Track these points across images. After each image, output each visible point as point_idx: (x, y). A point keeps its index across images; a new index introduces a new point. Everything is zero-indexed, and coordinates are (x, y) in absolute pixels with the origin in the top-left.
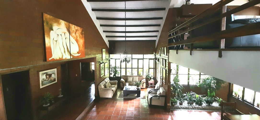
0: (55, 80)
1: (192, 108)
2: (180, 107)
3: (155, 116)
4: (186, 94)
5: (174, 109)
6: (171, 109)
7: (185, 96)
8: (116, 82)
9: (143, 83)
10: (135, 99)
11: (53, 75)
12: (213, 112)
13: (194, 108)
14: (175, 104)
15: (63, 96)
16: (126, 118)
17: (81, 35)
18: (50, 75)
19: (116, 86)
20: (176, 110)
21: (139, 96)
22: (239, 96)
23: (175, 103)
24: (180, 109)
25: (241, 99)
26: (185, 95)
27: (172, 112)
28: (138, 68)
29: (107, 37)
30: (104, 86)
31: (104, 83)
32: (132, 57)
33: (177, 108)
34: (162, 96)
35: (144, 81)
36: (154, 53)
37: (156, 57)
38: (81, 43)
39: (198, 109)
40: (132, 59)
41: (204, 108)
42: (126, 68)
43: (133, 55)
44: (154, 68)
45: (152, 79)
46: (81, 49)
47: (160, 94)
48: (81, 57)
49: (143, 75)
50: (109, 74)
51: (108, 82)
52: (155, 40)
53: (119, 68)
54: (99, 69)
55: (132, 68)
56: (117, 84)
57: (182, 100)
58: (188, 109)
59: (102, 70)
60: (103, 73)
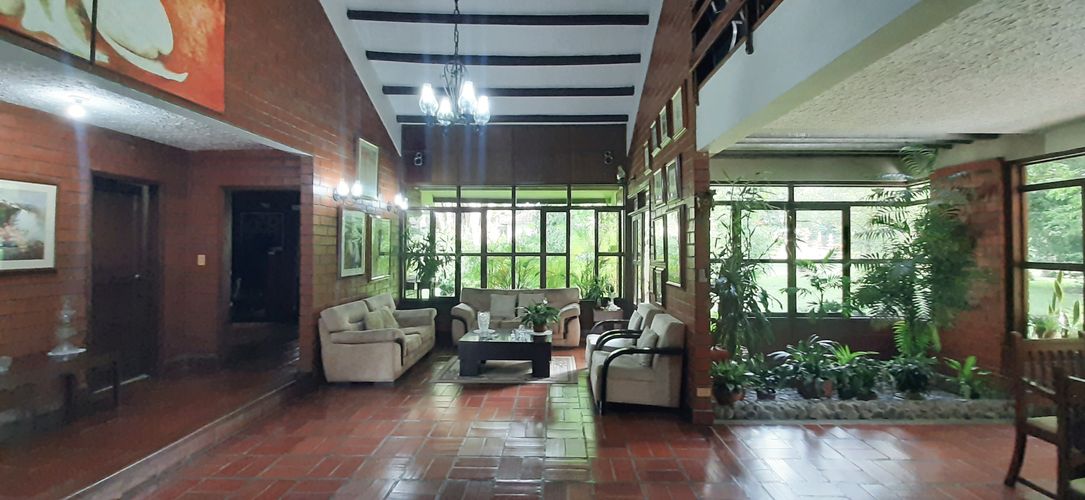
0: (36, 252)
1: (828, 411)
2: (767, 408)
3: (629, 452)
4: (786, 350)
5: (735, 418)
6: (715, 422)
7: (783, 360)
8: (431, 313)
9: (568, 321)
10: (519, 387)
11: (24, 219)
13: (838, 410)
14: (736, 390)
15: (84, 350)
16: (453, 467)
19: (428, 332)
20: (745, 422)
21: (542, 371)
23: (735, 383)
24: (762, 417)
26: (783, 354)
27: (724, 431)
28: (543, 255)
29: (388, 90)
30: (354, 325)
31: (358, 307)
32: (513, 200)
33: (750, 416)
34: (663, 352)
35: (575, 309)
36: (620, 168)
37: (629, 197)
38: (194, 23)
39: (861, 417)
40: (514, 209)
41: (892, 411)
42: (484, 254)
43: (520, 194)
44: (619, 255)
45: (612, 303)
46: (193, 52)
47: (653, 341)
48: (191, 99)
49: (568, 285)
50: (395, 283)
51: (387, 312)
52: (625, 118)
53: (452, 255)
54: (333, 231)
55: (513, 254)
56: (433, 322)
57: (771, 375)
58: (809, 418)
59: (349, 242)
60: (357, 259)
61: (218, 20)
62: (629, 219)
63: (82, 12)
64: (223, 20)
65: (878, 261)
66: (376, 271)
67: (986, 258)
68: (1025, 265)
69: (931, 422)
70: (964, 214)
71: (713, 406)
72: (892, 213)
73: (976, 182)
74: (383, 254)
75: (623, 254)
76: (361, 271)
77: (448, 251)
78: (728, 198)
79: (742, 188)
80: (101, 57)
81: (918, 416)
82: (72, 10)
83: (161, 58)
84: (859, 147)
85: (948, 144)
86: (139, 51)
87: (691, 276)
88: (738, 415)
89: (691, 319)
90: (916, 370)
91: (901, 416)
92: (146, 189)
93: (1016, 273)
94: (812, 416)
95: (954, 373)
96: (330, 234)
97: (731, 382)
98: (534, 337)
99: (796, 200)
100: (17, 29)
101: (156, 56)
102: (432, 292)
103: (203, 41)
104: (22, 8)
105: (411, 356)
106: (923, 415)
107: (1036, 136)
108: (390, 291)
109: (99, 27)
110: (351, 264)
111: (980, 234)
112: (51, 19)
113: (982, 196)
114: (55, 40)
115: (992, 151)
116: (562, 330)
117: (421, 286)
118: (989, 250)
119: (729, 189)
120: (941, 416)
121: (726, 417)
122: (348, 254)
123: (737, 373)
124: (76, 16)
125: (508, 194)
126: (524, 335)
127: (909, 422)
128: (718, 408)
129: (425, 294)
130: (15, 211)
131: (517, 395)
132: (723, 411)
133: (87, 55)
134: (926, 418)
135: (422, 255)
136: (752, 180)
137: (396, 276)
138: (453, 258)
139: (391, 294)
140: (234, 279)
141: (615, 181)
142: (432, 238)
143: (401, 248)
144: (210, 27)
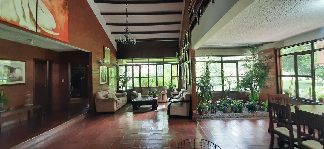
0: (20, 79)
1: (228, 116)
2: (212, 115)
5: (203, 118)
6: (198, 119)
8: (125, 94)
9: (163, 95)
10: (148, 112)
11: (17, 71)
12: (259, 119)
13: (231, 116)
14: (203, 111)
15: (33, 104)
17: (61, 8)
18: (12, 70)
19: (125, 99)
21: (155, 108)
22: (291, 95)
24: (211, 118)
25: (295, 98)
26: (219, 102)
27: (200, 121)
28: (157, 77)
29: (113, 33)
30: (104, 97)
31: (105, 93)
32: (148, 62)
33: (208, 117)
34: (185, 101)
35: (165, 92)
36: (177, 53)
37: (180, 60)
38: (61, 20)
39: (237, 117)
40: (148, 65)
41: (245, 115)
42: (140, 77)
43: (150, 60)
44: (178, 76)
45: (175, 90)
46: (61, 28)
47: (182, 99)
48: (60, 39)
49: (164, 85)
50: (116, 86)
51: (113, 94)
52: (178, 39)
53: (131, 78)
54: (98, 72)
55: (148, 77)
56: (126, 96)
57: (214, 107)
58: (223, 118)
59: (102, 75)
60: (105, 79)
61: (67, 19)
62: (180, 67)
63: (34, 20)
64: (68, 19)
65: (243, 76)
66: (110, 82)
67: (271, 75)
68: (281, 76)
69: (255, 118)
70: (266, 63)
71: (198, 115)
72: (247, 63)
73: (268, 54)
74: (112, 78)
75: (179, 76)
76: (106, 83)
77: (130, 77)
78: (203, 60)
79: (208, 58)
80: (39, 31)
81: (252, 117)
82: (31, 20)
83: (53, 30)
84: (238, 46)
85: (262, 44)
86: (48, 28)
87: (191, 81)
88: (204, 117)
89: (191, 93)
90: (252, 105)
91: (247, 117)
92: (48, 62)
93: (279, 78)
94: (224, 117)
95: (264, 105)
96: (97, 73)
97: (202, 109)
98: (153, 99)
99: (223, 60)
100: (18, 25)
101: (52, 29)
102: (126, 88)
103: (63, 25)
104: (19, 20)
105: (119, 105)
106: (253, 116)
107: (282, 42)
108: (114, 88)
109: (38, 24)
110: (103, 81)
111: (270, 68)
112: (26, 22)
113: (270, 58)
114: (28, 28)
115: (272, 46)
116: (162, 98)
117: (123, 87)
118: (272, 72)
119: (204, 58)
120: (258, 117)
121: (201, 118)
122: (102, 78)
123: (204, 106)
124: (32, 21)
125: (146, 60)
126: (150, 99)
127: (249, 118)
128: (199, 116)
129: (124, 89)
130: (15, 69)
131: (147, 114)
132: (200, 116)
133: (35, 31)
134: (255, 117)
135: (123, 78)
136: (210, 55)
137: (116, 84)
138: (132, 78)
139: (115, 89)
140: (71, 86)
141: (175, 56)
142: (126, 73)
143: (117, 76)
144: (65, 21)
